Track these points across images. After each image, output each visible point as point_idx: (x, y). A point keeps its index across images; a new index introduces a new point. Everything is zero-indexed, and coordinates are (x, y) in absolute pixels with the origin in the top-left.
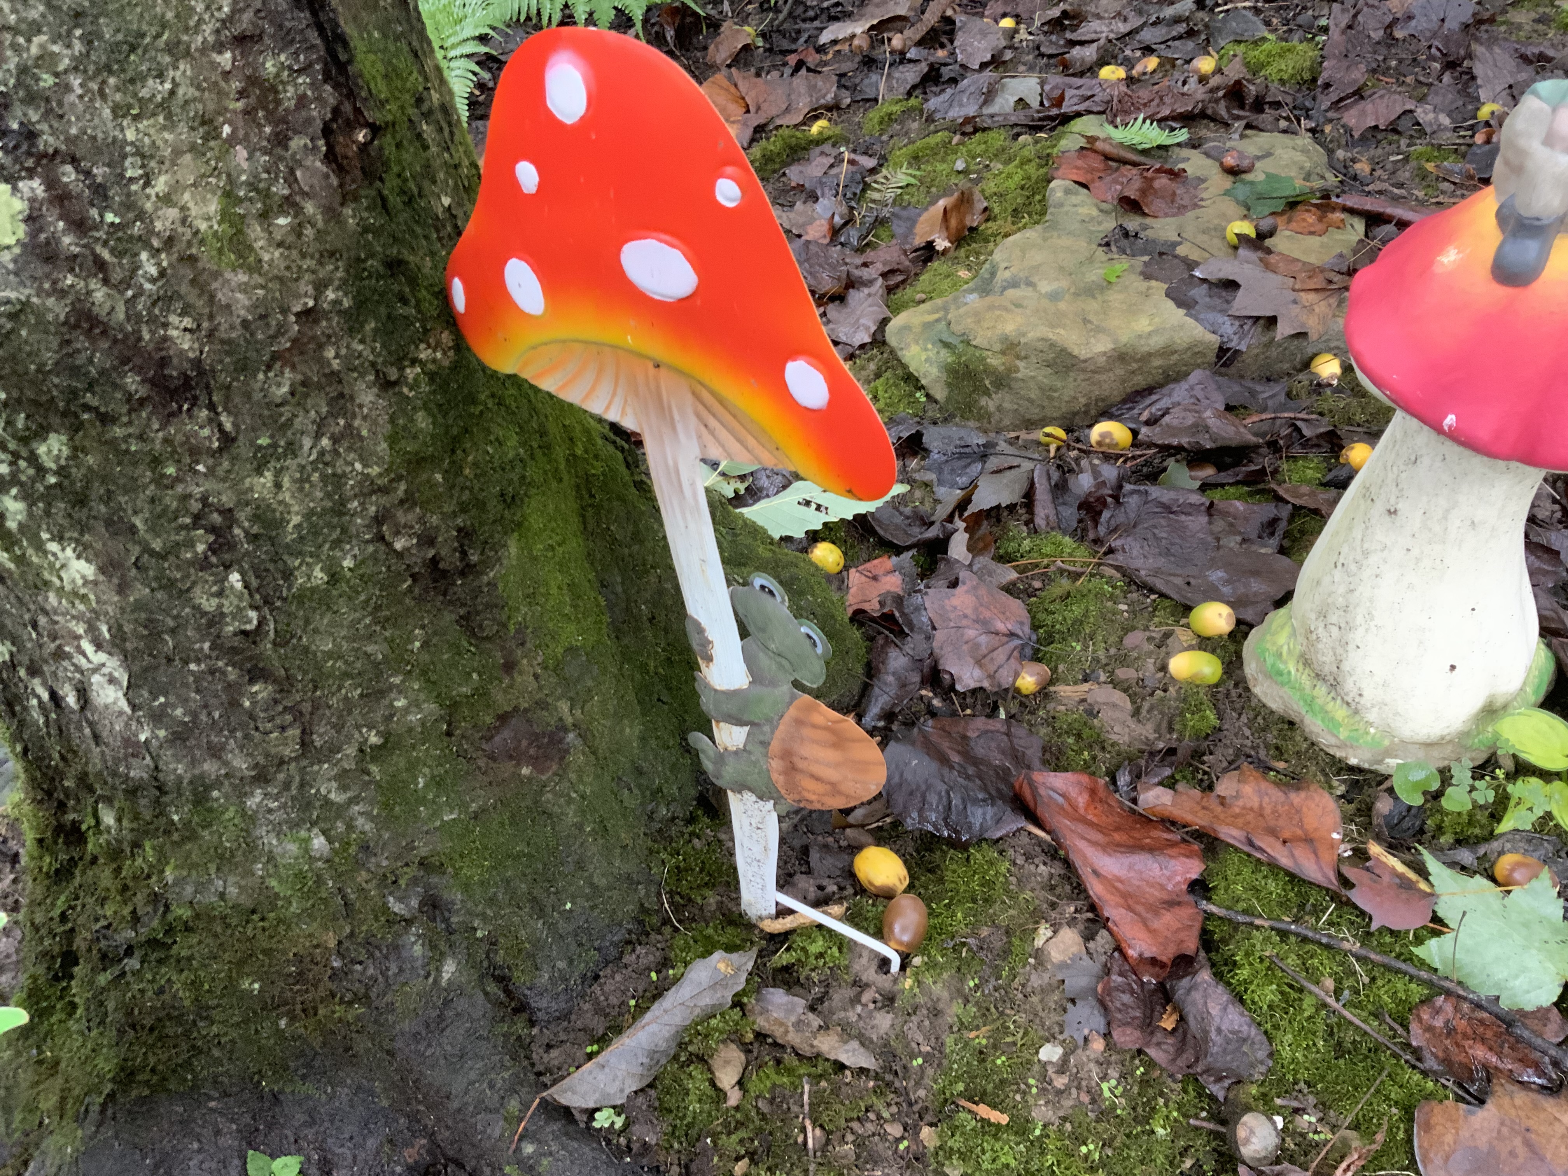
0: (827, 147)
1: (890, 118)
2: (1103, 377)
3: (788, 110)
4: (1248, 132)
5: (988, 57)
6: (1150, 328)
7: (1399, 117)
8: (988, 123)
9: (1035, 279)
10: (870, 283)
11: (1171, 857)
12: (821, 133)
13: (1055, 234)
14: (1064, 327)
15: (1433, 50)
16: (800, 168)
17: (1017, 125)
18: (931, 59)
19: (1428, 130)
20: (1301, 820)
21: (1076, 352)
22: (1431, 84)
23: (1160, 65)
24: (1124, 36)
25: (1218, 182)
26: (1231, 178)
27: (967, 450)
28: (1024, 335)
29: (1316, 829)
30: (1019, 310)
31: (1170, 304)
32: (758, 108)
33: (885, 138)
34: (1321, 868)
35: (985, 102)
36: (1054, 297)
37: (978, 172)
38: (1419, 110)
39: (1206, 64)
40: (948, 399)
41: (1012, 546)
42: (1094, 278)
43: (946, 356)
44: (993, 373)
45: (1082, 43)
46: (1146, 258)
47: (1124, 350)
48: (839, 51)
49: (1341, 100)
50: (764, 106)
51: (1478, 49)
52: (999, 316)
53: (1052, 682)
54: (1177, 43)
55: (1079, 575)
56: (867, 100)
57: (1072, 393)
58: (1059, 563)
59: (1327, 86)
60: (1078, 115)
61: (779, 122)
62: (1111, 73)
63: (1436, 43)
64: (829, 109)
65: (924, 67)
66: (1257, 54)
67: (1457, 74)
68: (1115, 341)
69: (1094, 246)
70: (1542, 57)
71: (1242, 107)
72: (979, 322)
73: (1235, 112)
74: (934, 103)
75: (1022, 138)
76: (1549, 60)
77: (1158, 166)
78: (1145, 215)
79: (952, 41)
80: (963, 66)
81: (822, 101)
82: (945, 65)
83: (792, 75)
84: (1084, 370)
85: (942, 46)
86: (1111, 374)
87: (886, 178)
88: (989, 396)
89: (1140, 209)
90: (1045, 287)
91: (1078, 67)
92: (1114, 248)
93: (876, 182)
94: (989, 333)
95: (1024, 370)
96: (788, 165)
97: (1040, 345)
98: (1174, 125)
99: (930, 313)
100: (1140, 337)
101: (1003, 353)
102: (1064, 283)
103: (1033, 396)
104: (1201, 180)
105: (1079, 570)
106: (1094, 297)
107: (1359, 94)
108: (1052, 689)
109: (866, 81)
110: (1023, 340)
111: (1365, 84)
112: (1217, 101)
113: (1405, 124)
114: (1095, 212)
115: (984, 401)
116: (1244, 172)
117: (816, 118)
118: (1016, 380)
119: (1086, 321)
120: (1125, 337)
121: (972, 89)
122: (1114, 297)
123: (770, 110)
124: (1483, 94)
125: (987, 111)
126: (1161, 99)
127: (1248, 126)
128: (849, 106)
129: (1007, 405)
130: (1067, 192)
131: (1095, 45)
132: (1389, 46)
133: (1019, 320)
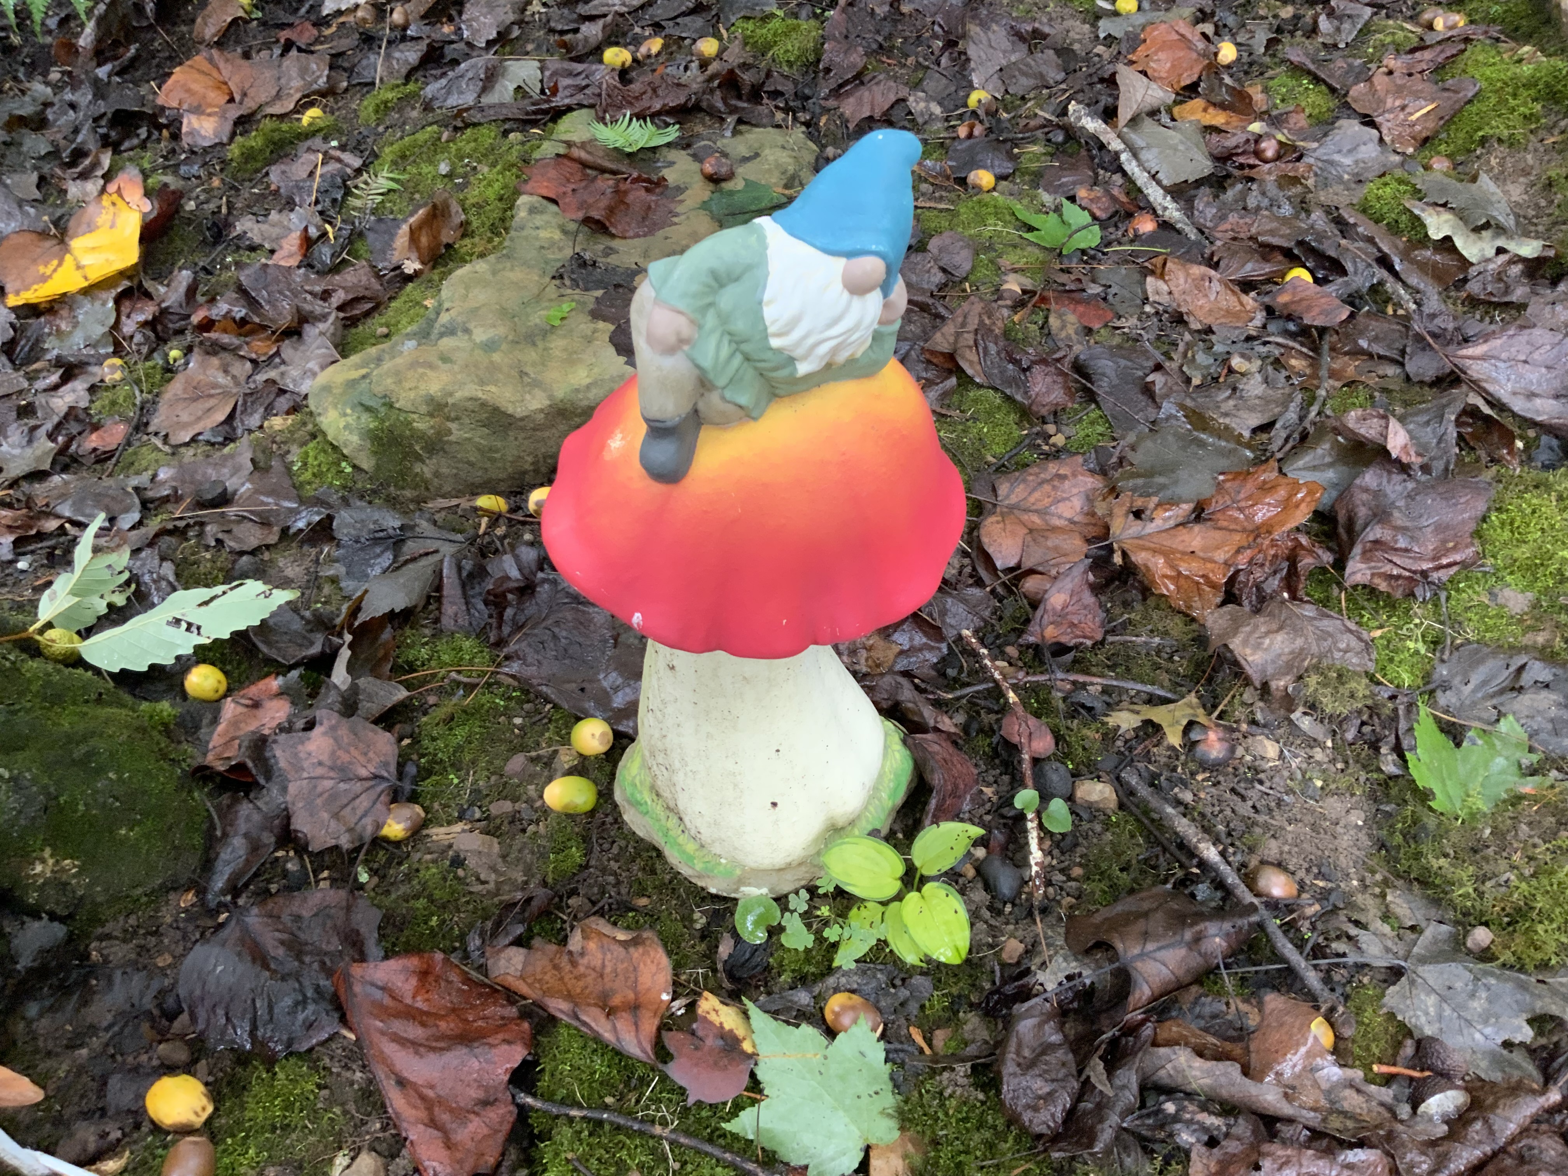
0: (317, 142)
1: (384, 108)
2: (547, 434)
3: (278, 96)
4: (742, 128)
5: (493, 35)
6: (588, 381)
7: (892, 107)
8: (477, 117)
9: (471, 326)
10: (324, 317)
11: (492, 1046)
12: (310, 125)
13: (508, 265)
14: (496, 383)
15: (936, 28)
16: (283, 167)
17: (509, 120)
18: (436, 36)
19: (920, 120)
20: (636, 981)
21: (510, 411)
22: (928, 68)
23: (665, 46)
24: (636, 10)
25: (699, 191)
26: (711, 186)
27: (381, 534)
28: (451, 394)
29: (649, 990)
30: (448, 366)
31: (612, 350)
32: (244, 95)
33: (381, 129)
34: (639, 1042)
35: (484, 90)
36: (489, 347)
37: (465, 176)
38: (911, 99)
39: (708, 46)
40: (378, 467)
41: (411, 654)
42: (538, 321)
43: (368, 422)
44: (422, 438)
45: (592, 18)
46: (599, 293)
47: (561, 406)
48: (343, 23)
49: (841, 86)
50: (251, 92)
51: (974, 29)
52: (423, 375)
53: (425, 824)
54: (687, 19)
55: (474, 686)
56: (366, 84)
57: (516, 453)
58: (453, 675)
59: (828, 70)
60: (569, 109)
61: (270, 110)
62: (616, 56)
63: (939, 19)
64: (323, 94)
65: (423, 46)
66: (764, 32)
67: (955, 55)
68: (551, 397)
69: (547, 279)
70: (1037, 34)
71: (739, 97)
72: (400, 382)
73: (733, 102)
74: (430, 90)
75: (512, 136)
76: (1045, 36)
77: (635, 175)
78: (613, 236)
79: (460, 13)
80: (469, 44)
81: (315, 87)
82: (452, 42)
83: (282, 55)
84: (523, 429)
85: (451, 19)
86: (554, 431)
87: (366, 183)
88: (423, 462)
89: (607, 228)
90: (480, 335)
91: (581, 50)
92: (567, 282)
93: (356, 187)
94: (412, 395)
95: (457, 432)
96: (270, 164)
97: (470, 405)
98: (668, 120)
99: (357, 367)
100: (577, 391)
101: (431, 415)
102: (501, 331)
103: (472, 459)
104: (680, 190)
105: (476, 681)
106: (534, 344)
107: (859, 78)
108: (425, 832)
109: (364, 62)
110: (450, 401)
111: (865, 68)
112: (712, 91)
113: (898, 114)
114: (557, 235)
115: (418, 468)
116: (724, 180)
117: (312, 104)
118: (450, 443)
119: (522, 374)
120: (560, 392)
121: (470, 75)
122: (557, 344)
123: (260, 95)
124: (976, 80)
125: (486, 100)
126: (654, 90)
127: (740, 121)
128: (346, 90)
129: (444, 470)
130: (533, 210)
131: (601, 23)
132: (895, 22)
133: (445, 378)
